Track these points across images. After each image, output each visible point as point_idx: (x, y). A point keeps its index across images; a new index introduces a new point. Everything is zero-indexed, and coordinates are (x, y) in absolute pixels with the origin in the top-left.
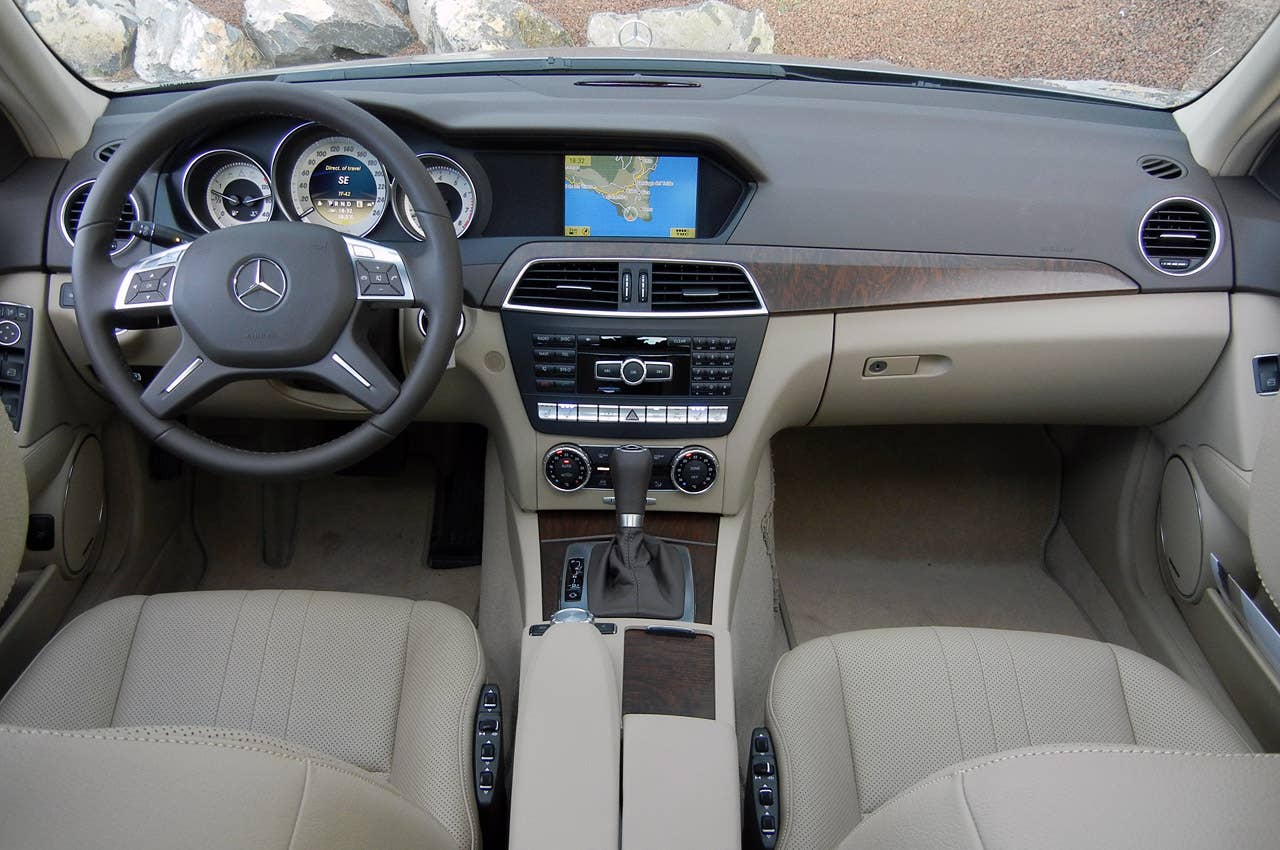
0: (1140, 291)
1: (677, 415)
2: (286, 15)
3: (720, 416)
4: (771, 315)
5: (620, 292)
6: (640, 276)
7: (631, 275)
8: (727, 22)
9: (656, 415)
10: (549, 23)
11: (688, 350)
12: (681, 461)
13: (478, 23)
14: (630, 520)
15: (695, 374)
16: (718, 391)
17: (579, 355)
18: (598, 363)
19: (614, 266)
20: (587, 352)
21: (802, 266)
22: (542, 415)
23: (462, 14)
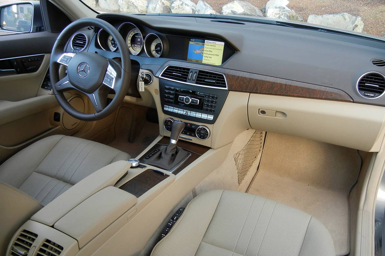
0: (353, 102)
1: (199, 115)
2: (231, 11)
3: (211, 117)
4: (229, 90)
5: (188, 77)
6: (195, 73)
7: (192, 72)
8: (348, 19)
9: (193, 114)
10: (299, 17)
11: (203, 97)
12: (199, 129)
13: (278, 16)
14: (174, 142)
15: (205, 104)
16: (211, 111)
17: (175, 93)
18: (179, 96)
19: (189, 69)
20: (177, 93)
21: (241, 77)
22: (165, 109)
23: (274, 13)
